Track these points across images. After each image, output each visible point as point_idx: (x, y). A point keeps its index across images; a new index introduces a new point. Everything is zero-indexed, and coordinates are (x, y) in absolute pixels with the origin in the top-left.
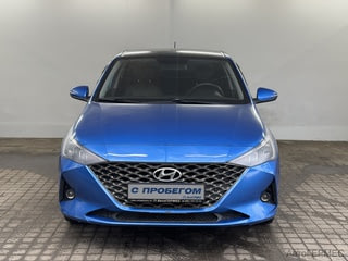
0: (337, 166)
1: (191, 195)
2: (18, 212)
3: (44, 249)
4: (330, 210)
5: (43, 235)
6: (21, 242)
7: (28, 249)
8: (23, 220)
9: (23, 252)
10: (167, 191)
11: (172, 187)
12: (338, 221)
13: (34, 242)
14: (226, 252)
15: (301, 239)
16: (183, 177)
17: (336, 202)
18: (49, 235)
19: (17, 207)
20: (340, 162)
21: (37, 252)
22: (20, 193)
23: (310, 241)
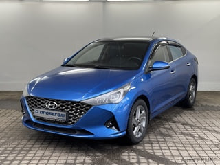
0: (202, 106)
1: (60, 117)
2: (6, 133)
3: (19, 154)
4: (190, 131)
5: (19, 146)
6: (6, 150)
7: (9, 154)
8: (8, 138)
9: (6, 155)
10: (50, 114)
11: (52, 112)
12: (193, 137)
13: (14, 150)
14: (123, 154)
15: (169, 147)
16: (58, 107)
17: (195, 126)
18: (22, 146)
19: (6, 131)
20: (204, 103)
21: (14, 155)
22: (9, 123)
23: (173, 148)
